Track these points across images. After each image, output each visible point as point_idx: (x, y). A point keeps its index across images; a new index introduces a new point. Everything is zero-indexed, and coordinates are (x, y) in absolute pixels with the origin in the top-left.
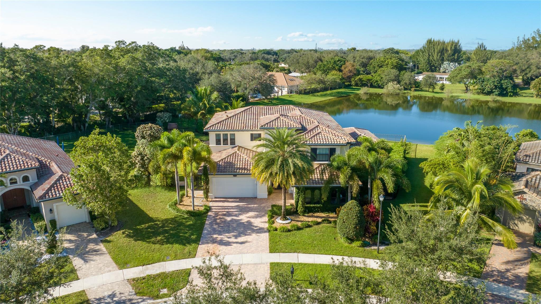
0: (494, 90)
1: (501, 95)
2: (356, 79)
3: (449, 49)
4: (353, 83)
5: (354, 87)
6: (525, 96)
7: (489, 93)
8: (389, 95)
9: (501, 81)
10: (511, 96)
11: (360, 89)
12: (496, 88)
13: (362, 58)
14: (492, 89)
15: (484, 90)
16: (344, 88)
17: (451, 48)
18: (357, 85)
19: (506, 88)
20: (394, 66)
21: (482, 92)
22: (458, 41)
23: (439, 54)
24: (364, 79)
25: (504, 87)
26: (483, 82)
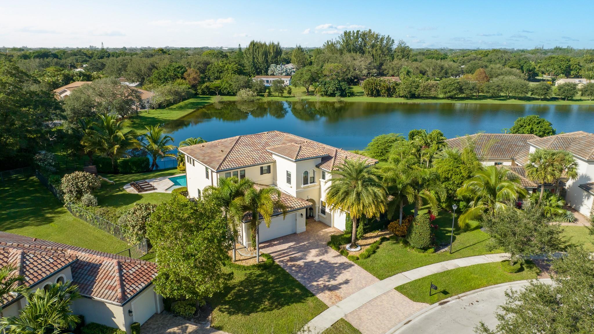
0: (336, 92)
1: (342, 95)
2: (202, 87)
3: (271, 51)
4: (200, 91)
5: (200, 96)
6: (359, 96)
7: (333, 95)
8: (244, 102)
9: (339, 83)
10: (349, 96)
11: (210, 98)
12: (337, 90)
13: (198, 64)
14: (334, 91)
15: (327, 93)
16: (192, 98)
17: (273, 50)
18: (204, 93)
19: (345, 89)
20: (234, 71)
21: (326, 94)
22: (279, 44)
23: (264, 56)
24: (211, 87)
25: (343, 88)
26: (326, 84)
